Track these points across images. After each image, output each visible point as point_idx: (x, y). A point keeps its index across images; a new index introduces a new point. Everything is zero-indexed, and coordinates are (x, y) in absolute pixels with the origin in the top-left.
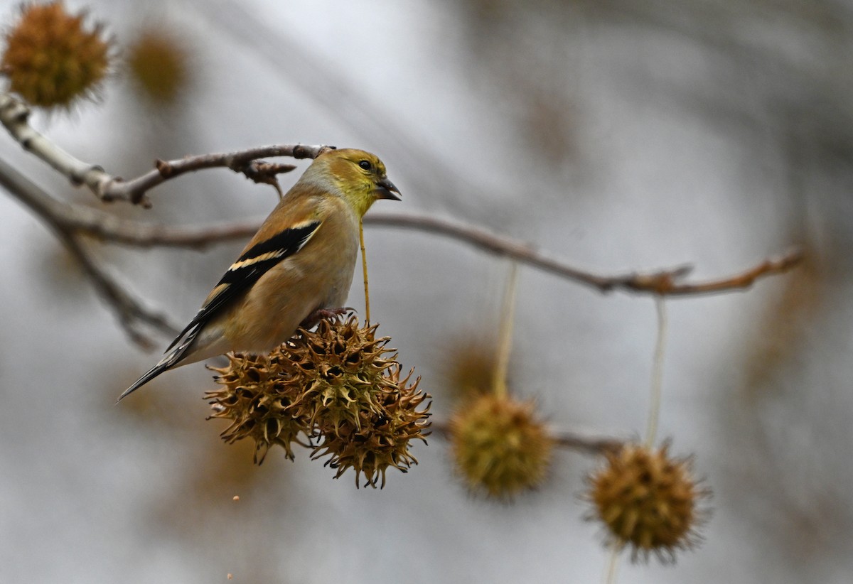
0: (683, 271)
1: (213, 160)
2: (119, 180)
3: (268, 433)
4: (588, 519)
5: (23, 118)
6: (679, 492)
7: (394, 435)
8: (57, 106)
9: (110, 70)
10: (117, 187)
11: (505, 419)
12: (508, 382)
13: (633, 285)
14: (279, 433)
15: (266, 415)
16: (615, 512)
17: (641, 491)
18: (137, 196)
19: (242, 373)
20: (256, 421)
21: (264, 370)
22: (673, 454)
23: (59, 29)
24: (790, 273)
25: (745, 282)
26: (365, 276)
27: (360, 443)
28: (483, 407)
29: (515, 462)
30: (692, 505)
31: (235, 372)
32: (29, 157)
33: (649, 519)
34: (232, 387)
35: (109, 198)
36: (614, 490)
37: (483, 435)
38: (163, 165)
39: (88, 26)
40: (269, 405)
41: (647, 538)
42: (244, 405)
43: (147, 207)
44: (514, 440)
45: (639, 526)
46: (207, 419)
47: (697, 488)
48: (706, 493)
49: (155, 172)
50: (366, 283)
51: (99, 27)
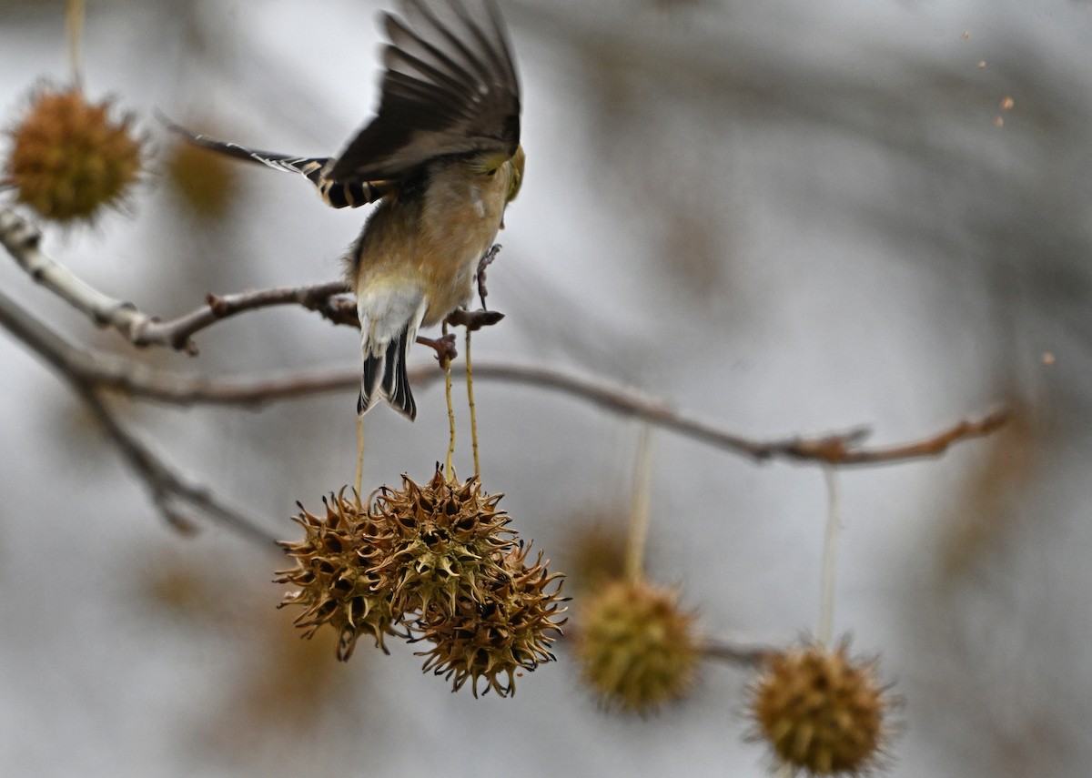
0: (859, 434)
1: (282, 295)
2: (156, 320)
3: (353, 617)
4: (749, 740)
5: (33, 242)
6: (863, 699)
7: (509, 625)
8: (77, 220)
9: (143, 175)
10: (154, 329)
11: (643, 607)
12: (646, 566)
13: (796, 452)
14: (366, 614)
15: (350, 593)
16: (784, 727)
17: (816, 699)
18: (181, 340)
19: (320, 543)
20: (338, 601)
21: (347, 538)
22: (854, 651)
23: (79, 121)
24: (994, 437)
25: (936, 448)
26: (474, 437)
27: (467, 640)
28: (614, 595)
29: (658, 661)
30: (879, 717)
31: (311, 543)
32: (41, 292)
33: (827, 734)
34: (307, 562)
35: (143, 343)
36: (781, 702)
37: (617, 627)
38: (216, 303)
39: (115, 116)
40: (353, 580)
41: (825, 759)
42: (322, 581)
43: (193, 354)
44: (656, 632)
45: (815, 744)
46: (278, 608)
47: (884, 698)
48: (898, 703)
49: (206, 309)
50: (475, 446)
51: (129, 119)
